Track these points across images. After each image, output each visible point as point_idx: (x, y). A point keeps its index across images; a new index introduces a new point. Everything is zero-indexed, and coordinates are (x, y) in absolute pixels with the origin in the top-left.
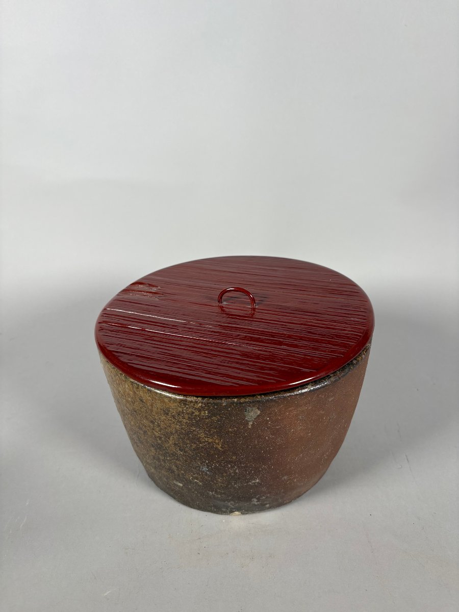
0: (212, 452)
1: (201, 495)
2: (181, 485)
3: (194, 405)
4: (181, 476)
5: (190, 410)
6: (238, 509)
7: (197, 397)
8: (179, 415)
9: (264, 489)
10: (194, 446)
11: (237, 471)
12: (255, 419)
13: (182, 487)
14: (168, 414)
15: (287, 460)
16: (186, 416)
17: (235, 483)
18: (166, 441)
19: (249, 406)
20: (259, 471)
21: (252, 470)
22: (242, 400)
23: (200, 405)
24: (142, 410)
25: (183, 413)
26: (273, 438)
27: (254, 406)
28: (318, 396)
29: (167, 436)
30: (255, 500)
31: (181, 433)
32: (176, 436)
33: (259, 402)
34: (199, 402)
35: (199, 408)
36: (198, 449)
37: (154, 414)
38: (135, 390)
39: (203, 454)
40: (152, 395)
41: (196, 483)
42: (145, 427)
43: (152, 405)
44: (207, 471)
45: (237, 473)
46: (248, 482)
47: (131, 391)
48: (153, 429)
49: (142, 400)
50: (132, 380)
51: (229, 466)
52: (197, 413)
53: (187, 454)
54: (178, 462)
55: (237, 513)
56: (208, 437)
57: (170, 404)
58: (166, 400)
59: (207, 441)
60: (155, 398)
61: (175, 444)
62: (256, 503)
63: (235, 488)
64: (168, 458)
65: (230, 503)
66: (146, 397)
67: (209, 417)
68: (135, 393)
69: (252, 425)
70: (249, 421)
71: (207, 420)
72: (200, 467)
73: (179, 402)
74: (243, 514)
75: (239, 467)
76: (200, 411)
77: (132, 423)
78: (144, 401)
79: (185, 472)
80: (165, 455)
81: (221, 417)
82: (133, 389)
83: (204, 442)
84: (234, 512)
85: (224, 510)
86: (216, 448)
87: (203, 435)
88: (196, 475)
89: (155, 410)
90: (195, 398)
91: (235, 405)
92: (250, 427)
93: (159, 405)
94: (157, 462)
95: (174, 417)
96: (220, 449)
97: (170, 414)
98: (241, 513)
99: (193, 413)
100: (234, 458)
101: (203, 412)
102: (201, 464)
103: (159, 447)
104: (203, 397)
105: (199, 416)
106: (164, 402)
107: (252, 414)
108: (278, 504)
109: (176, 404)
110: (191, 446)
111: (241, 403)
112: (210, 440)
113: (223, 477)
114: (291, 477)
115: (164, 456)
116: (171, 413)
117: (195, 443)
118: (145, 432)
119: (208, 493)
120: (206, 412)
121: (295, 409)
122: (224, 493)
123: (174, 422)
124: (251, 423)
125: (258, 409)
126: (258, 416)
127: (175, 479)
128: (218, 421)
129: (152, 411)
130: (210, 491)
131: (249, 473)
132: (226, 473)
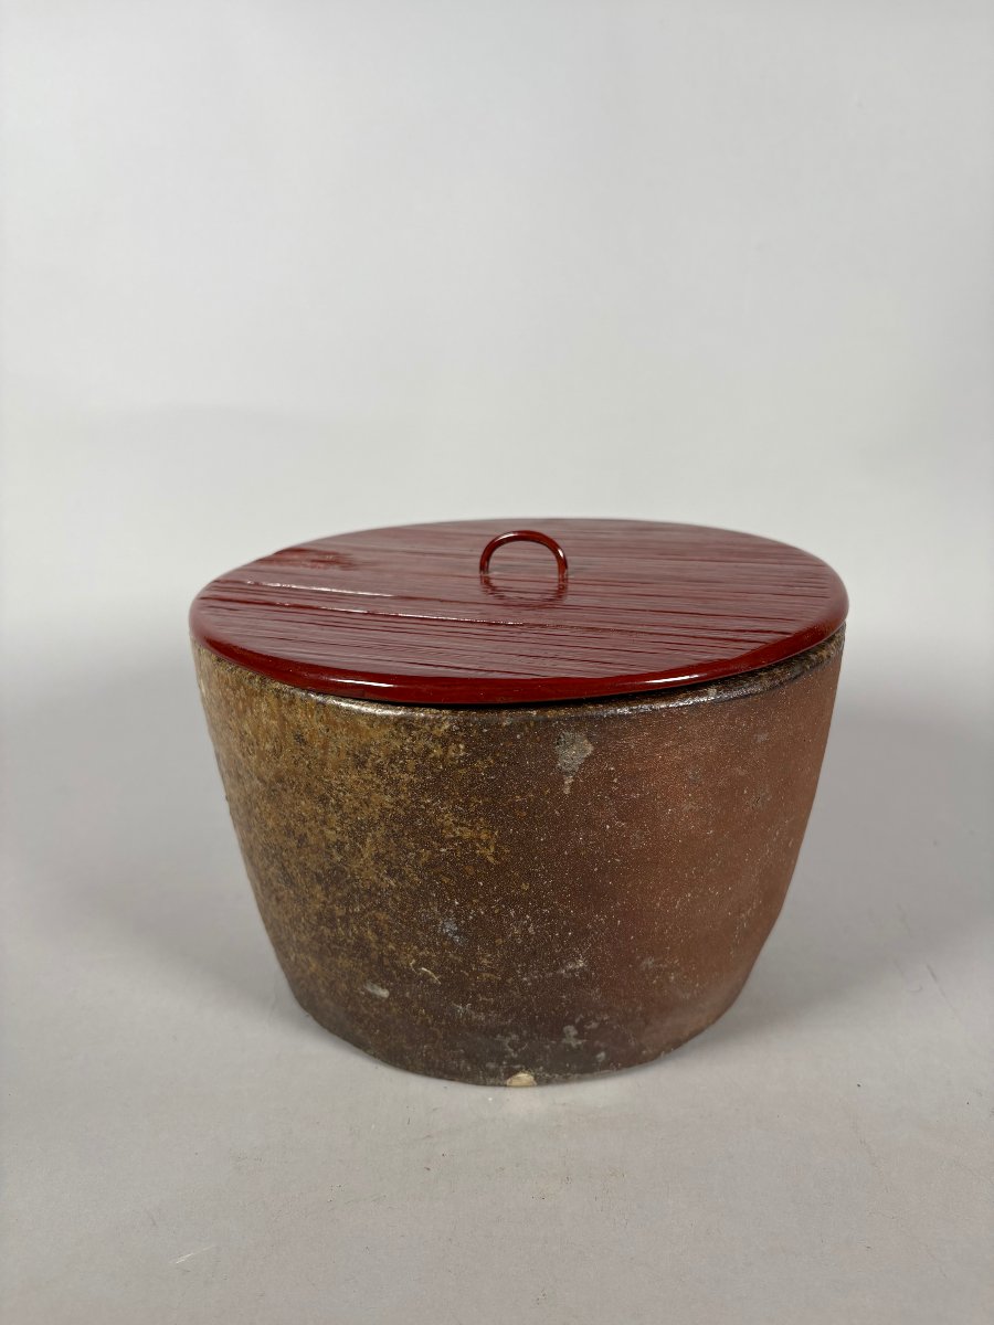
0: (471, 870)
1: (435, 1018)
2: (384, 993)
3: (432, 727)
4: (386, 962)
5: (421, 743)
6: (528, 1065)
7: (440, 707)
8: (392, 761)
9: (595, 995)
10: (426, 854)
11: (531, 930)
12: (580, 766)
13: (388, 1000)
14: (362, 764)
15: (655, 905)
16: (411, 764)
17: (525, 970)
18: (357, 853)
19: (568, 729)
20: (587, 932)
21: (567, 929)
22: (551, 714)
23: (447, 726)
24: (301, 768)
25: (403, 753)
26: (622, 830)
27: (577, 729)
28: (732, 718)
29: (358, 833)
30: (571, 1030)
31: (396, 818)
32: (380, 832)
33: (590, 719)
34: (446, 720)
35: (443, 737)
36: (433, 866)
37: (328, 771)
38: (284, 710)
39: (446, 880)
40: (328, 715)
41: (425, 977)
42: (304, 821)
43: (325, 747)
44: (456, 933)
45: (531, 936)
46: (556, 967)
47: (273, 717)
48: (324, 822)
49: (300, 739)
50: (278, 685)
51: (512, 913)
52: (437, 752)
53: (408, 884)
54: (382, 916)
55: (524, 1077)
56: (462, 825)
57: (371, 733)
58: (363, 723)
59: (460, 838)
60: (335, 724)
61: (377, 855)
62: (574, 1043)
63: (522, 986)
64: (358, 909)
65: (507, 1041)
66: (313, 725)
67: (468, 762)
68: (285, 719)
69: (573, 786)
70: (567, 773)
71: (463, 771)
72: (437, 922)
73: (395, 724)
74: (540, 1081)
75: (535, 917)
76: (444, 742)
77: (271, 823)
78: (307, 737)
79: (398, 946)
80: (347, 902)
81: (496, 759)
82: (279, 711)
83: (451, 841)
84: (517, 1072)
85: (491, 1066)
86: (483, 858)
87: (449, 819)
88: (425, 953)
89: (332, 757)
90: (434, 711)
91: (532, 724)
92: (567, 791)
93: (343, 741)
94: (327, 931)
95: (378, 769)
96: (491, 859)
97: (369, 764)
98: (535, 1077)
99: (429, 751)
100: (525, 887)
101: (453, 747)
102: (441, 910)
103: (333, 878)
104: (454, 708)
105: (442, 759)
106: (356, 729)
107: (574, 752)
108: (627, 1057)
109: (386, 731)
110: (419, 856)
111: (547, 721)
112: (468, 834)
113: (493, 949)
114: (662, 962)
115: (347, 904)
116: (374, 760)
117: (431, 847)
118: (302, 839)
119: (453, 1011)
120: (462, 746)
121: (677, 747)
122: (495, 1007)
123: (378, 786)
124: (569, 780)
125: (589, 737)
126: (588, 759)
127: (371, 976)
128: (489, 771)
129: (323, 764)
130: (458, 1004)
131: (562, 937)
132: (503, 936)
